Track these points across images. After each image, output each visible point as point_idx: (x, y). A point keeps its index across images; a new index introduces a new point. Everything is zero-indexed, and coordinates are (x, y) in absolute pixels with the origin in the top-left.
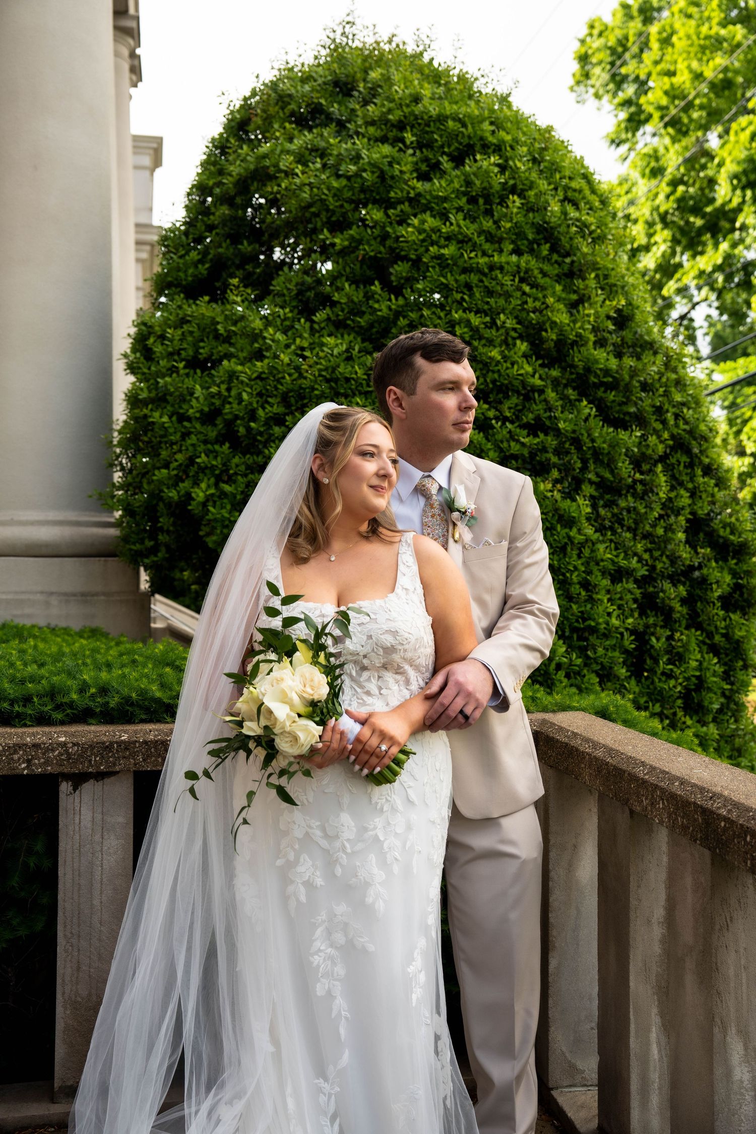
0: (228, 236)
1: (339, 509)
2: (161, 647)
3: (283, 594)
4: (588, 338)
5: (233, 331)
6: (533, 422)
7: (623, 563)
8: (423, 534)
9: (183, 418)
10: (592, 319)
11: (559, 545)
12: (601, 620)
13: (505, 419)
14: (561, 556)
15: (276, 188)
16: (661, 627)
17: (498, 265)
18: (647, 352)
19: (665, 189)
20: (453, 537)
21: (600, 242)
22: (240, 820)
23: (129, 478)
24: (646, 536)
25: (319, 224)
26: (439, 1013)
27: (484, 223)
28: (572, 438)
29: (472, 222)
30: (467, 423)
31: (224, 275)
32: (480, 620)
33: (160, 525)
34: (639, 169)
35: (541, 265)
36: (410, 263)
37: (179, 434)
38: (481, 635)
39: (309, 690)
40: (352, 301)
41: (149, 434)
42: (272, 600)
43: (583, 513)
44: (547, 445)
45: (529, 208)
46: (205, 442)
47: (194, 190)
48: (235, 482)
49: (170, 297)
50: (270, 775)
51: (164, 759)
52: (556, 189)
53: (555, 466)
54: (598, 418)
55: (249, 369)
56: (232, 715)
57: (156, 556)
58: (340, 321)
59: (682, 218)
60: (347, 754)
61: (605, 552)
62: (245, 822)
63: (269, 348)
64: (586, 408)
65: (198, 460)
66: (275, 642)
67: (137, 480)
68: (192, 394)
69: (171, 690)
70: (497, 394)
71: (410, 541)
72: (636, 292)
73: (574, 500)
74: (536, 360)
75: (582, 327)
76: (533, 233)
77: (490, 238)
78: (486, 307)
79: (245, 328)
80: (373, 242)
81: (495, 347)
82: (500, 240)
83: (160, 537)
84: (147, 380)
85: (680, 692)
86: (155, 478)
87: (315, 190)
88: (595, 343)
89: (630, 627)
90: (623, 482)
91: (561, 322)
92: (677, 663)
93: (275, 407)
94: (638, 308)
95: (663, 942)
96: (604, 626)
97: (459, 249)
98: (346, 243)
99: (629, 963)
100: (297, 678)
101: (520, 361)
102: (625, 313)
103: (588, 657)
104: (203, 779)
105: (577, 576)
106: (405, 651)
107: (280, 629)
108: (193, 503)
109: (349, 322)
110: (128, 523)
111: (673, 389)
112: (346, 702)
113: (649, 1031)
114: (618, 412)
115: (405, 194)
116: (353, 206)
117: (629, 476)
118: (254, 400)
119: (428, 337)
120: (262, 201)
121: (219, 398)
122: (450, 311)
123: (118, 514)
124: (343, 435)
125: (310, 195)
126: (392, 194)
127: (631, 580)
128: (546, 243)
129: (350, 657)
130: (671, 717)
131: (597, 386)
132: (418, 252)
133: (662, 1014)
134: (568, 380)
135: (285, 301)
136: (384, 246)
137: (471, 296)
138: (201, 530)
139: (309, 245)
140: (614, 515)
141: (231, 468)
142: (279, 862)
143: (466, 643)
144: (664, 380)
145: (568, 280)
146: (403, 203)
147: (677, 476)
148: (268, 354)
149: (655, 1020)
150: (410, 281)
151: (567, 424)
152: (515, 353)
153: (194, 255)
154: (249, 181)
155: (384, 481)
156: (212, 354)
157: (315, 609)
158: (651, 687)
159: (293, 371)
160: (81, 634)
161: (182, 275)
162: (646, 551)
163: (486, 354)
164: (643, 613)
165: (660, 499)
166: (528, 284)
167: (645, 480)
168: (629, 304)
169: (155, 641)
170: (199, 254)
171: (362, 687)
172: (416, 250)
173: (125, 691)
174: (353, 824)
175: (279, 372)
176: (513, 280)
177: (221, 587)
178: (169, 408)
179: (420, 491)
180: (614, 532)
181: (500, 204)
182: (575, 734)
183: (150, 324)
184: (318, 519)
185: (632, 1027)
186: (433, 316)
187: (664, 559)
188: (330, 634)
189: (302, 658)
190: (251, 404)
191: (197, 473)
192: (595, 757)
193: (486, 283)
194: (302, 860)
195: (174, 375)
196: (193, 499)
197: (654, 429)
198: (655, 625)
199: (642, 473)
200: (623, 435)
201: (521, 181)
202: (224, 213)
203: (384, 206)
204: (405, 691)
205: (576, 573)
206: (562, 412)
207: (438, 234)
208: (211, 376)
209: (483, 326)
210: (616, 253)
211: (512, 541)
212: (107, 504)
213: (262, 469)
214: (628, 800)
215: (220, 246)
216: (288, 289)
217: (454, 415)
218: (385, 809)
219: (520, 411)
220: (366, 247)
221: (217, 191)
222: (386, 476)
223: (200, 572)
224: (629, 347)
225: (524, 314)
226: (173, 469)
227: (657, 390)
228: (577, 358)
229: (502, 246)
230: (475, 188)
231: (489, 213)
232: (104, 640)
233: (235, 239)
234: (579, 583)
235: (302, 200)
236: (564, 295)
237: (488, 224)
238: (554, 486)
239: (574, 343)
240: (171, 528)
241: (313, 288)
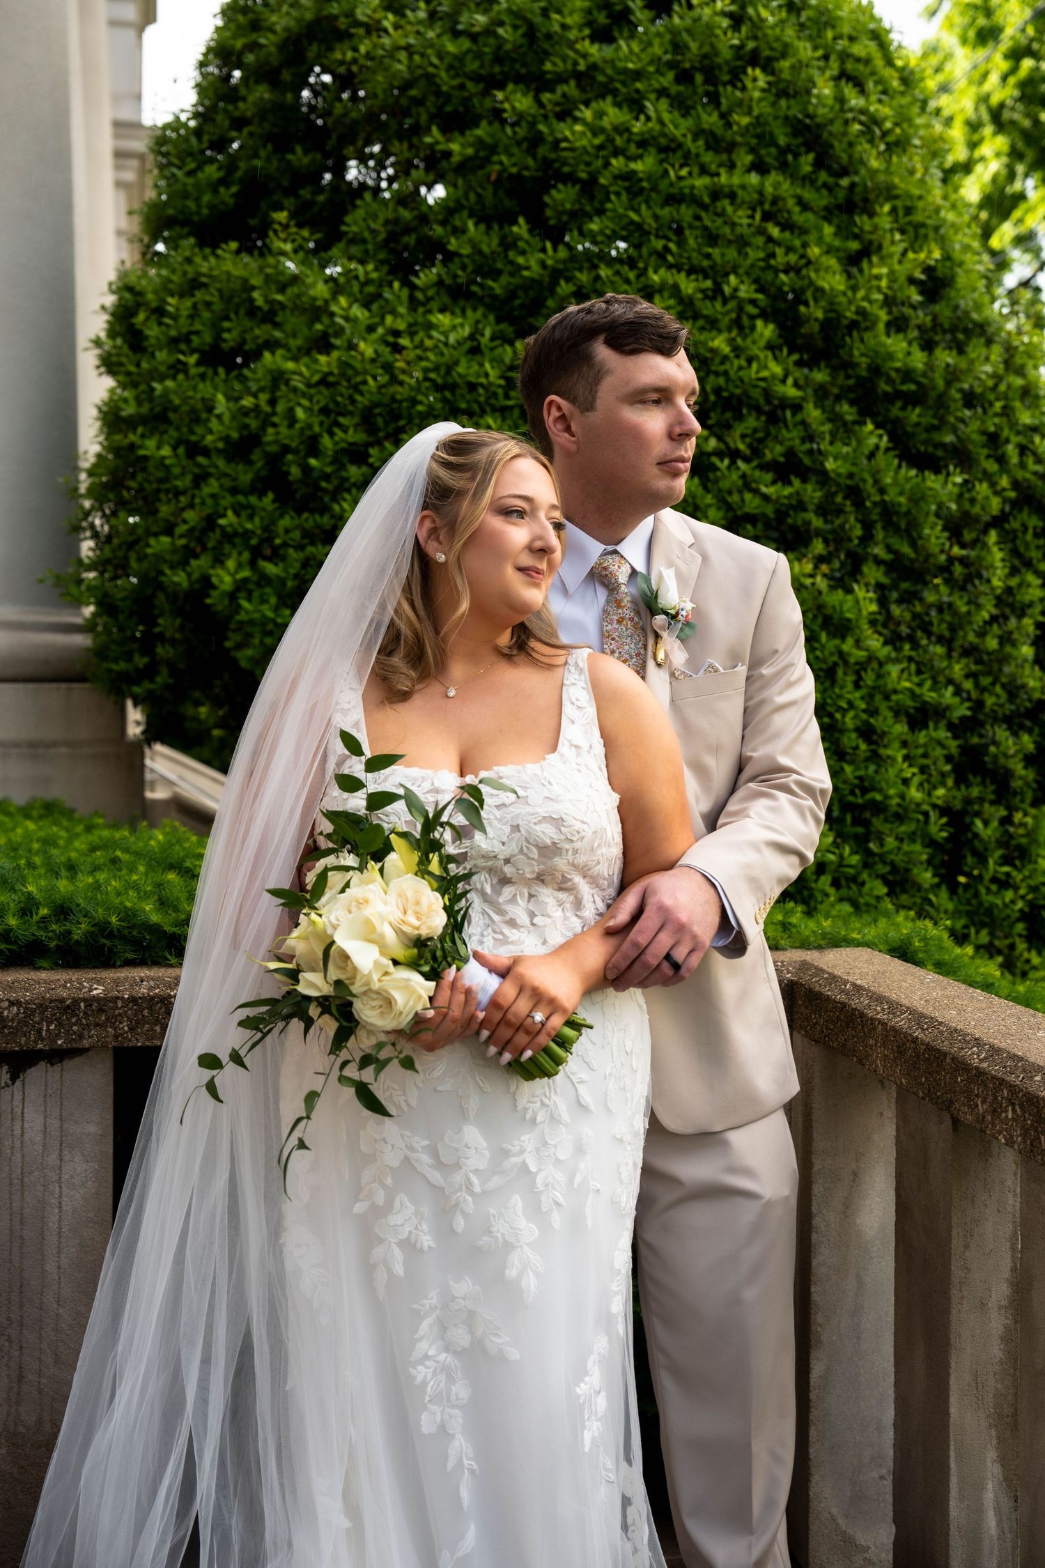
0: (268, 138)
1: (464, 606)
2: (160, 837)
3: (368, 753)
4: (877, 318)
5: (280, 303)
6: (782, 459)
7: (930, 696)
8: (603, 651)
9: (194, 450)
10: (884, 283)
11: (824, 666)
12: (892, 792)
13: (734, 455)
14: (827, 684)
15: (349, 55)
16: (992, 803)
17: (727, 190)
18: (974, 341)
19: (1000, 64)
20: (655, 658)
21: (899, 150)
22: (294, 1141)
23: (107, 549)
24: (969, 651)
25: (424, 118)
26: (629, 1461)
27: (704, 117)
28: (848, 487)
29: (684, 116)
30: (683, 460)
31: (263, 206)
32: (698, 802)
33: (157, 630)
34: (958, 30)
35: (799, 191)
36: (578, 187)
37: (189, 478)
38: (700, 825)
39: (412, 919)
40: (480, 252)
41: (140, 477)
42: (348, 763)
43: (864, 613)
44: (806, 499)
45: (781, 91)
46: (234, 491)
47: (211, 57)
48: (283, 558)
49: (171, 243)
50: (345, 1064)
51: (164, 1028)
52: (826, 57)
53: (818, 533)
54: (892, 453)
55: (307, 367)
56: (280, 960)
57: (152, 681)
58: (459, 286)
59: (1028, 115)
60: (475, 1026)
61: (900, 678)
62: (302, 1145)
63: (339, 332)
64: (872, 436)
65: (222, 522)
66: (351, 835)
67: (120, 554)
68: (210, 409)
69: (176, 910)
70: (723, 412)
71: (583, 664)
72: (959, 237)
73: (850, 591)
74: (790, 353)
75: (866, 298)
76: (786, 135)
77: (714, 142)
78: (706, 263)
79: (299, 296)
80: (515, 150)
81: (720, 331)
82: (731, 147)
83: (159, 650)
84: (135, 385)
85: (1021, 911)
86: (149, 551)
87: (417, 58)
88: (888, 325)
89: (939, 802)
90: (932, 560)
91: (832, 289)
92: (1018, 863)
93: (351, 431)
94: (961, 264)
95: (1007, 1339)
96: (895, 801)
97: (661, 162)
98: (470, 151)
99: (948, 1375)
100: (392, 898)
101: (761, 355)
102: (939, 274)
103: (869, 853)
104: (230, 1068)
105: (854, 717)
106: (576, 852)
107: (363, 812)
108: (215, 593)
109: (474, 288)
110: (105, 626)
111: (1017, 404)
112: (474, 938)
113: (981, 1488)
114: (925, 442)
115: (569, 66)
116: (481, 86)
117: (942, 551)
118: (315, 422)
119: (618, 309)
120: (327, 78)
121: (257, 417)
122: (646, 269)
123: (89, 610)
124: (473, 478)
125: (409, 67)
126: (548, 66)
127: (943, 724)
128: (807, 152)
129: (481, 862)
130: (1006, 951)
131: (890, 398)
132: (592, 168)
133: (1003, 1461)
134: (841, 388)
135: (366, 252)
136: (534, 157)
137: (681, 243)
138: (227, 639)
139: (407, 155)
140: (915, 616)
141: (278, 536)
142: (359, 1208)
143: (677, 838)
144: (1003, 387)
145: (845, 217)
146: (566, 81)
147: (1022, 550)
148: (337, 342)
149: (992, 1470)
150: (577, 218)
151: (839, 462)
152: (754, 342)
153: (211, 171)
154: (305, 43)
155: (541, 559)
156: (244, 342)
157: (423, 779)
158: (974, 902)
159: (380, 371)
160: (26, 812)
161: (191, 204)
162: (967, 676)
163: (704, 344)
164: (961, 779)
165: (993, 589)
166: (777, 224)
167: (968, 557)
168: (947, 257)
169: (152, 825)
170: (220, 169)
171: (501, 912)
172: (588, 164)
173: (100, 913)
174: (485, 1144)
175: (357, 373)
176: (752, 217)
177: (262, 737)
178: (173, 433)
179: (600, 577)
180: (915, 645)
181: (732, 83)
182: (858, 989)
183: (138, 288)
184: (427, 623)
185: (954, 1481)
186: (617, 279)
187: (998, 689)
188: (448, 823)
189: (400, 864)
190: (310, 426)
191: (220, 543)
192: (893, 1028)
193: (707, 222)
194: (397, 1204)
195: (181, 377)
196: (214, 587)
197: (985, 472)
198: (981, 800)
199: (963, 546)
200: (932, 481)
201: (768, 43)
202: (261, 99)
203: (534, 86)
204: (574, 919)
205: (851, 714)
206: (831, 443)
207: (626, 136)
208: (243, 379)
209: (700, 296)
210: (926, 170)
211: (755, 664)
212: (69, 594)
213: (330, 537)
214: (951, 1102)
215: (256, 155)
216: (372, 231)
217: (661, 447)
218: (539, 1119)
219: (761, 441)
220: (504, 159)
221: (250, 58)
222: (543, 551)
223: (226, 708)
224: (945, 332)
225: (769, 276)
226: (181, 536)
227: (991, 404)
228: (858, 353)
229: (734, 157)
230: (688, 55)
231: (714, 99)
232: (65, 823)
233: (281, 142)
234: (857, 729)
235: (394, 76)
236: (837, 243)
237: (710, 119)
238: (816, 567)
239: (854, 325)
240: (178, 636)
241: (414, 229)
